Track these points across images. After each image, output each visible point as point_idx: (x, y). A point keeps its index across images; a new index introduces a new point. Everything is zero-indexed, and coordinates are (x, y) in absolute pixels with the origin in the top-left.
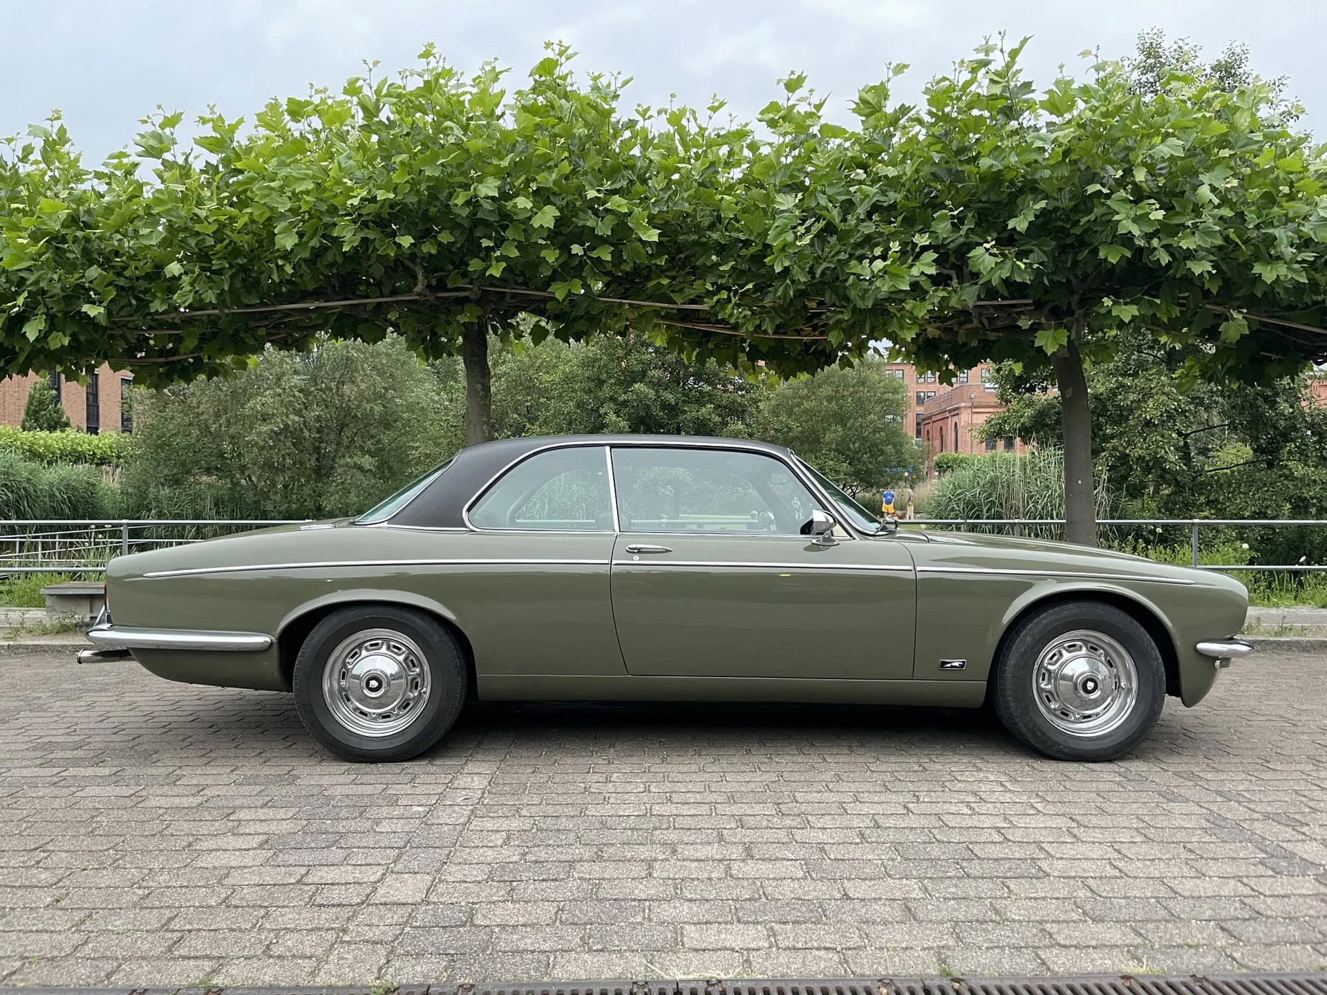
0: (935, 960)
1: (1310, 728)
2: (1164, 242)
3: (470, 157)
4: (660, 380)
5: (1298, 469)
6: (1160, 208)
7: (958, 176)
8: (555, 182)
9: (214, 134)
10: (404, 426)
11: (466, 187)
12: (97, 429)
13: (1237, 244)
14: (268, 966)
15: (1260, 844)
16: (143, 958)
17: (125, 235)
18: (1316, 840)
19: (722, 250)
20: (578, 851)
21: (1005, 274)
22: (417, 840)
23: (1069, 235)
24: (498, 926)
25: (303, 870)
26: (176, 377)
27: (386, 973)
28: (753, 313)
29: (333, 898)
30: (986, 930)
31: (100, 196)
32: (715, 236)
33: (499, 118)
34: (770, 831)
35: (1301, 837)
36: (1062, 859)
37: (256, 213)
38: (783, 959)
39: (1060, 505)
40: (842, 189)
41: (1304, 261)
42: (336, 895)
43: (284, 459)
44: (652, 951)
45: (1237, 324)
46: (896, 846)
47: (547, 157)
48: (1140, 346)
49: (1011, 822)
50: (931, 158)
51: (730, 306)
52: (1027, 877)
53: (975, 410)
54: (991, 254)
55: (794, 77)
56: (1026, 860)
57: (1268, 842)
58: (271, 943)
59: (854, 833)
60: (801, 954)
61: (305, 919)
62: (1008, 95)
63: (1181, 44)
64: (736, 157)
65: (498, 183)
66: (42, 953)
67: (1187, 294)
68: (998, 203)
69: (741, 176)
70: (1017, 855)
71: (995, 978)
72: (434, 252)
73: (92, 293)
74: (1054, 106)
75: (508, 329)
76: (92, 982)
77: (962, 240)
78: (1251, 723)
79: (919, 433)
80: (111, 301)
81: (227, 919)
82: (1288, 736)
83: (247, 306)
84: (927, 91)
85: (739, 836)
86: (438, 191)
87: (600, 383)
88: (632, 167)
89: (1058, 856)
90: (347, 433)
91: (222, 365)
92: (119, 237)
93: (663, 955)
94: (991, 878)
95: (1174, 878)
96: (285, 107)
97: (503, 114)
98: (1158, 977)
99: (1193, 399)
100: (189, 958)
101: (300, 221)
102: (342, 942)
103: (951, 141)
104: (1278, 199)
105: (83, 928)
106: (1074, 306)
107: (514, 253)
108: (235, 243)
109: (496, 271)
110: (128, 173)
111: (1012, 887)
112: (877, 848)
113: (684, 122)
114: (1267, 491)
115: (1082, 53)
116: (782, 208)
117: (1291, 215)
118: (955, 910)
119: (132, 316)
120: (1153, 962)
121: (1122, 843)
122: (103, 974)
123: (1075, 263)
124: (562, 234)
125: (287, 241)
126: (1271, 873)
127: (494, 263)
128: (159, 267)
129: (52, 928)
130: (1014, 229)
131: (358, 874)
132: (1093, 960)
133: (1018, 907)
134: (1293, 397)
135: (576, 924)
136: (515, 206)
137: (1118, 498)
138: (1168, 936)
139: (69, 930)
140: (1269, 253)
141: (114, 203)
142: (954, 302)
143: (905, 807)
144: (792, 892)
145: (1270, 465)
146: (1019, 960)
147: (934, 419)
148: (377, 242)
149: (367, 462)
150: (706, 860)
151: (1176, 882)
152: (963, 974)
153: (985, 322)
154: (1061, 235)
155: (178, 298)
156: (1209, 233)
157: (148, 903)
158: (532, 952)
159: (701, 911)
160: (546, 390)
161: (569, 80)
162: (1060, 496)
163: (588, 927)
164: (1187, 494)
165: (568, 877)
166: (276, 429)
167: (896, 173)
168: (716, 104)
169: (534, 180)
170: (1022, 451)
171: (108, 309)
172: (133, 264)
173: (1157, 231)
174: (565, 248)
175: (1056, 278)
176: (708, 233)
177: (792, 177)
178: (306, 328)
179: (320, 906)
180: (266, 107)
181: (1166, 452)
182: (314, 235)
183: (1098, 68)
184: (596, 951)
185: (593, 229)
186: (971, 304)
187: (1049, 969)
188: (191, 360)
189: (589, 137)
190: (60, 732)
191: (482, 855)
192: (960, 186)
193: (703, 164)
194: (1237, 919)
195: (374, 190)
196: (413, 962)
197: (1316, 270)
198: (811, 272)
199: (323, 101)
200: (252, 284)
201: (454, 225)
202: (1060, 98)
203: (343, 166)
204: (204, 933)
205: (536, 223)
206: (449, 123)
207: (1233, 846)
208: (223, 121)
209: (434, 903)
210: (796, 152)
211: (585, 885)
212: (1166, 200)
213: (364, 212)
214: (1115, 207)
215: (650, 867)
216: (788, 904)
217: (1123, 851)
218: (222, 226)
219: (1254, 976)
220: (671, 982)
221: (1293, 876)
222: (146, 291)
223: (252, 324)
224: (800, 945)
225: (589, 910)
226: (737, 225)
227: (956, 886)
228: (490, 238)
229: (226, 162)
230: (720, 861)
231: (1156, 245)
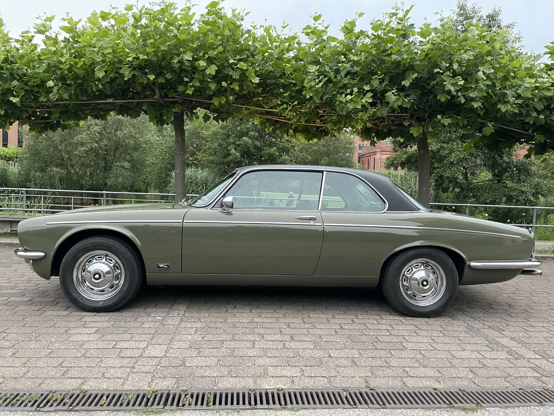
0: (364, 381)
1: (508, 291)
2: (463, 94)
3: (180, 42)
4: (254, 136)
5: (510, 184)
6: (462, 80)
7: (383, 62)
8: (216, 55)
9: (68, 25)
10: (143, 150)
11: (178, 55)
12: (7, 145)
13: (492, 96)
14: (104, 382)
15: (486, 338)
16: (53, 378)
17: (29, 67)
18: (507, 337)
19: (284, 87)
20: (224, 337)
21: (400, 104)
22: (159, 331)
23: (426, 89)
24: (195, 366)
25: (115, 343)
26: (48, 129)
27: (152, 385)
28: (297, 114)
29: (128, 354)
30: (383, 370)
31: (18, 50)
32: (282, 81)
33: (192, 25)
34: (299, 329)
35: (502, 336)
36: (412, 342)
37: (86, 61)
38: (306, 381)
39: (415, 195)
40: (335, 64)
41: (518, 104)
42: (129, 353)
43: (90, 162)
44: (255, 377)
45: (490, 128)
46: (349, 336)
47: (213, 44)
48: (450, 131)
49: (393, 327)
50: (372, 53)
51: (287, 111)
52: (399, 349)
53: (382, 153)
54: (394, 95)
55: (317, 15)
56: (398, 342)
57: (489, 338)
58: (104, 372)
59: (333, 331)
60: (313, 379)
61: (117, 362)
62: (404, 29)
63: (474, 5)
64: (292, 47)
65: (192, 54)
66: (11, 376)
67: (470, 115)
68: (398, 73)
69: (293, 55)
70: (395, 341)
71: (386, 389)
72: (163, 82)
73: (14, 92)
74: (423, 35)
75: (193, 115)
76: (33, 388)
77: (383, 88)
78: (485, 289)
79: (359, 162)
80: (23, 95)
81: (85, 362)
82: (499, 294)
83: (81, 101)
84: (372, 23)
85: (288, 331)
86: (166, 56)
87: (229, 136)
88: (249, 50)
89: (410, 341)
90: (118, 152)
91: (69, 124)
92: (26, 68)
93: (260, 379)
94: (385, 350)
95: (454, 351)
96: (99, 15)
97: (194, 23)
98: (446, 389)
99: (470, 154)
100: (72, 378)
101: (106, 65)
102: (133, 372)
103: (381, 46)
104: (509, 78)
105: (26, 365)
106: (426, 117)
107: (198, 84)
108: (77, 73)
109: (190, 92)
110: (30, 41)
111: (393, 353)
112: (341, 337)
113: (271, 31)
114: (497, 192)
115: (435, 13)
116: (310, 71)
117: (514, 85)
118: (372, 362)
119: (31, 102)
120: (445, 384)
121: (434, 336)
122: (37, 385)
123: (428, 100)
124: (218, 77)
125: (100, 74)
126: (490, 350)
127: (189, 88)
128: (43, 82)
129: (14, 366)
130: (404, 85)
131: (137, 345)
132: (422, 382)
133: (395, 361)
134: (510, 155)
135: (226, 366)
136: (199, 64)
137: (438, 192)
138: (451, 373)
139: (21, 366)
140: (504, 100)
141: (25, 53)
142: (378, 114)
143: (352, 320)
144: (309, 354)
145: (499, 181)
146: (395, 382)
147: (366, 156)
148: (139, 76)
149: (126, 164)
150: (276, 341)
151: (454, 352)
152: (374, 387)
153: (390, 122)
154: (422, 88)
155: (52, 96)
156: (481, 90)
157: (52, 355)
158: (209, 377)
159: (274, 361)
160: (205, 138)
161: (223, 10)
162: (415, 191)
163: (230, 367)
164: (465, 192)
165: (221, 347)
166: (87, 149)
167: (358, 59)
168: (285, 25)
169: (207, 53)
170: (401, 172)
171: (21, 99)
172: (33, 80)
173: (461, 89)
174: (219, 83)
175: (420, 106)
176: (279, 79)
177: (315, 58)
178: (106, 111)
179: (123, 357)
180: (91, 14)
181: (458, 175)
182: (112, 71)
183: (441, 20)
184: (234, 377)
185: (232, 76)
186: (385, 115)
187: (406, 386)
188: (55, 122)
189: (231, 36)
190: (4, 281)
191: (186, 337)
192: (383, 66)
193: (278, 50)
194: (477, 367)
195: (138, 54)
196: (162, 380)
197: (522, 107)
198: (321, 98)
199: (116, 13)
200: (84, 92)
201: (172, 70)
202: (425, 31)
203: (125, 43)
204: (77, 368)
205: (208, 72)
206: (171, 27)
207: (476, 339)
208: (72, 20)
209: (168, 357)
210: (317, 47)
211: (228, 351)
212: (465, 76)
213: (134, 63)
214: (445, 79)
215: (254, 343)
216: (307, 359)
217: (435, 340)
218: (71, 66)
219: (482, 389)
220: (264, 389)
221: (498, 351)
222: (38, 92)
223: (83, 108)
224: (312, 375)
225: (230, 361)
226: (292, 77)
227: (371, 352)
228: (187, 77)
229: (73, 37)
230: (281, 341)
231: (460, 95)
